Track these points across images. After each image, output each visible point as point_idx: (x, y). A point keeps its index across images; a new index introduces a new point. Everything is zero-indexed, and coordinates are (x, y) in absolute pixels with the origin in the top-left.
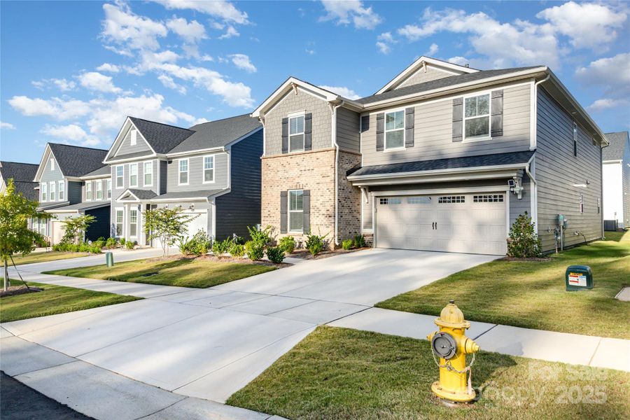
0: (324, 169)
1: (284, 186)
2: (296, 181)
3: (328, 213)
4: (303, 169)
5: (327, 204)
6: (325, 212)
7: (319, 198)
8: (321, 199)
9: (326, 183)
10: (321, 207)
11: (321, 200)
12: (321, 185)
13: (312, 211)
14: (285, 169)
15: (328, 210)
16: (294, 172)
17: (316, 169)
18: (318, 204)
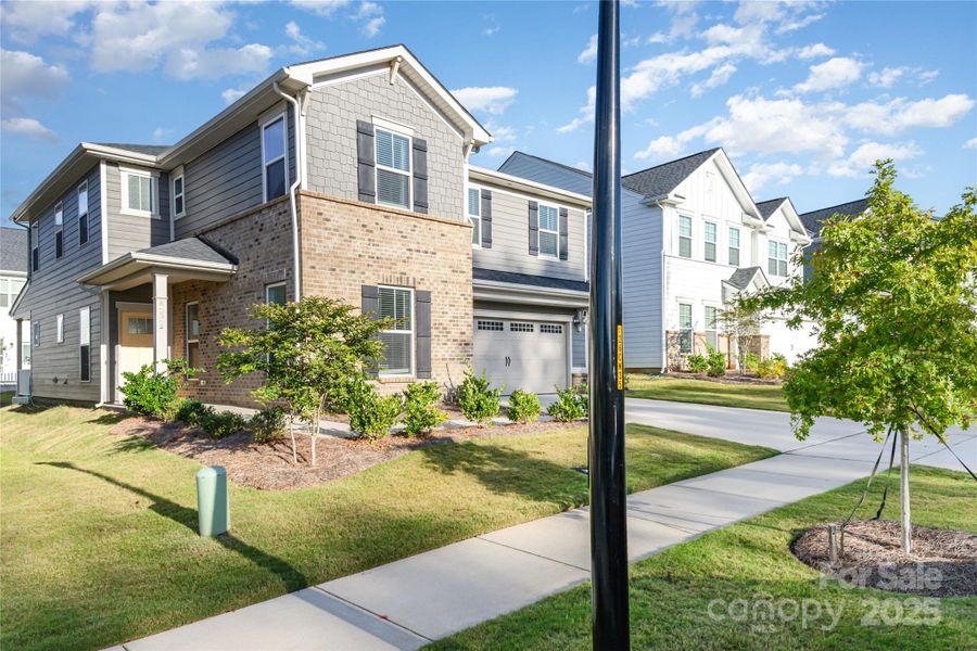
0: (455, 256)
1: (367, 274)
2: (400, 267)
3: (464, 337)
4: (414, 247)
5: (461, 322)
6: (457, 336)
7: (447, 309)
8: (451, 312)
9: (460, 283)
10: (450, 326)
11: (450, 314)
12: (450, 286)
13: (434, 332)
14: (370, 236)
15: (464, 333)
16: (394, 250)
17: (439, 254)
18: (445, 321)
